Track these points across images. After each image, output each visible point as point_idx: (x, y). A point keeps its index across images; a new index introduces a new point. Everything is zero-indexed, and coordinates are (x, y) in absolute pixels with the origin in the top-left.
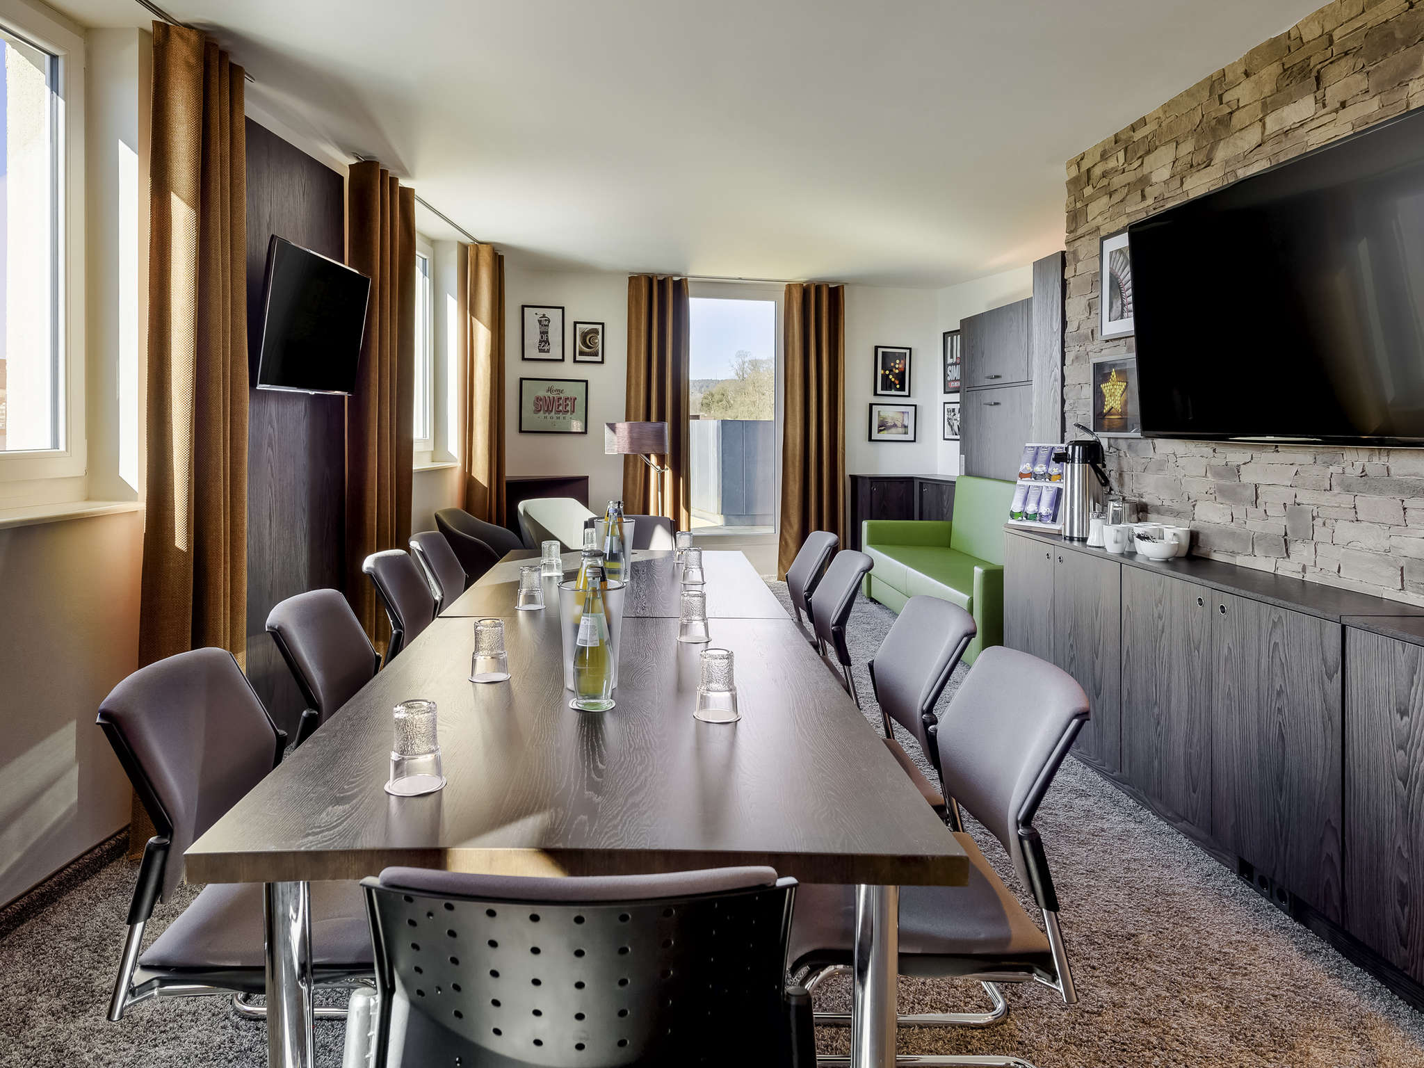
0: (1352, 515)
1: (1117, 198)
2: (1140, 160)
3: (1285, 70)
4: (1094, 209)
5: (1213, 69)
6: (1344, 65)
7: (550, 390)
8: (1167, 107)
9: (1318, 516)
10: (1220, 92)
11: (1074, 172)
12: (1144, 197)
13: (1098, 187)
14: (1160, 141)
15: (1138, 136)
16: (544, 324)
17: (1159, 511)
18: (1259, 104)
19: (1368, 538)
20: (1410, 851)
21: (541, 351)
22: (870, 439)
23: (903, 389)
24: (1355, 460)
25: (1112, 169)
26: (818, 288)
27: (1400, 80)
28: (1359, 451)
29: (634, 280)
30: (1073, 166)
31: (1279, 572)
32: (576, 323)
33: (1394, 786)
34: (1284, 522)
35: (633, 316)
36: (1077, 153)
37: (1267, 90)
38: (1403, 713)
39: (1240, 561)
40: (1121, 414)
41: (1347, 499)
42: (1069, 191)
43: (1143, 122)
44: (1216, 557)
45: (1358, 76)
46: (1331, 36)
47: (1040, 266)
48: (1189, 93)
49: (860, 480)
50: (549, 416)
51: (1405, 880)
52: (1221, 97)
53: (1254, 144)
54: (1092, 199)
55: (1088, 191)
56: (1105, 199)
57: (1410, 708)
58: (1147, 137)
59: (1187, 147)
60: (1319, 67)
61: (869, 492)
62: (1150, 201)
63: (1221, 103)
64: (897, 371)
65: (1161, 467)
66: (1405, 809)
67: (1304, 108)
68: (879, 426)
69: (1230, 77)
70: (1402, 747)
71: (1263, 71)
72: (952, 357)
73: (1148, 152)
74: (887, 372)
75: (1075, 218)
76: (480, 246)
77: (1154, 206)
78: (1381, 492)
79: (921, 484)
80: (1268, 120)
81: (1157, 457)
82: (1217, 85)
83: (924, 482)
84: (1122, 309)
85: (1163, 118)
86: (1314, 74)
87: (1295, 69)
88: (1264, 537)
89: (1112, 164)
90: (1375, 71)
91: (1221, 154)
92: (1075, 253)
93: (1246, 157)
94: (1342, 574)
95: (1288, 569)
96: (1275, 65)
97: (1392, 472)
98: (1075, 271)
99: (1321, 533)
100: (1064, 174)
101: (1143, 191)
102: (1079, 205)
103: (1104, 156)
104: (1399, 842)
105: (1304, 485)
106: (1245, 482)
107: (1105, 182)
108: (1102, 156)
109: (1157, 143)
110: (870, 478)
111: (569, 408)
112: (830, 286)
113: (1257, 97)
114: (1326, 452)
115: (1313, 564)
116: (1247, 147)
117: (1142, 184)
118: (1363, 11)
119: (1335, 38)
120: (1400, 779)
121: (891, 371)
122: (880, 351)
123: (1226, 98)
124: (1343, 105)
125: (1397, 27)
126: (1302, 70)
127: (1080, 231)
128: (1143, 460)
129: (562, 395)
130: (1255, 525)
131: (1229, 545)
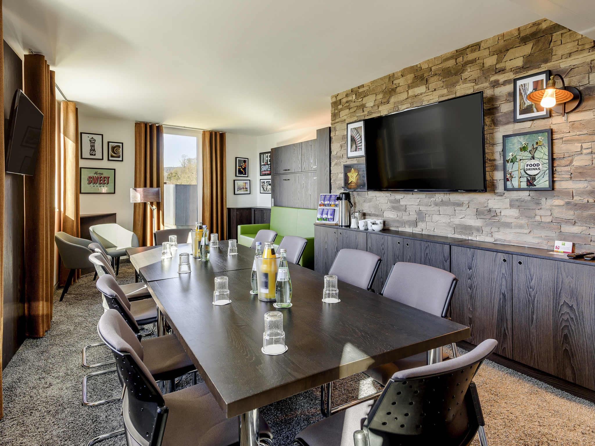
0: (438, 213)
1: (352, 110)
2: (362, 99)
3: (415, 77)
4: (342, 113)
5: (389, 72)
6: (436, 78)
7: (96, 173)
8: (373, 82)
9: (427, 214)
10: (392, 80)
11: (334, 100)
12: (363, 111)
13: (344, 106)
14: (370, 93)
15: (361, 90)
16: (92, 142)
17: (370, 215)
18: (407, 86)
19: (443, 220)
20: (473, 308)
21: (91, 155)
22: (234, 194)
23: (245, 174)
24: (439, 197)
25: (350, 100)
26: (216, 133)
27: (454, 85)
28: (441, 194)
29: (138, 125)
30: (334, 98)
31: (414, 232)
32: (109, 142)
33: (467, 290)
34: (416, 216)
35: (138, 141)
36: (336, 93)
37: (409, 82)
38: (470, 269)
39: (400, 229)
40: (356, 183)
41: (437, 208)
42: (332, 106)
43: (363, 86)
44: (392, 229)
45: (440, 82)
46: (431, 69)
47: (320, 132)
48: (381, 79)
49: (232, 210)
50: (95, 186)
51: (471, 317)
52: (393, 82)
53: (405, 98)
54: (342, 110)
55: (340, 107)
56: (348, 110)
57: (472, 267)
58: (364, 91)
59: (380, 96)
60: (427, 77)
61: (236, 215)
62: (366, 113)
63: (393, 84)
64: (243, 167)
65: (370, 201)
66: (471, 296)
67: (421, 89)
68: (238, 189)
69: (396, 76)
70: (470, 279)
71: (408, 76)
72: (263, 162)
73: (365, 96)
74: (240, 167)
75: (334, 116)
76: (69, 103)
77: (368, 114)
78: (447, 206)
79: (254, 210)
80: (409, 91)
81: (369, 197)
82: (391, 78)
83: (256, 209)
84: (356, 148)
85: (371, 85)
86: (425, 79)
87: (419, 76)
88: (408, 221)
89: (350, 98)
90: (445, 81)
91: (393, 100)
92: (335, 128)
93: (402, 102)
94: (435, 231)
95: (417, 230)
96: (412, 74)
97: (451, 200)
98: (335, 134)
99: (427, 219)
100: (329, 100)
101: (363, 109)
102: (336, 111)
103: (347, 96)
104: (469, 306)
105: (423, 204)
106: (402, 204)
107: (347, 104)
108: (346, 96)
109: (368, 94)
110: (237, 209)
111: (106, 182)
112: (220, 133)
113: (406, 83)
114: (429, 194)
115: (425, 228)
116: (402, 99)
117: (363, 107)
118: (442, 63)
119: (432, 69)
120: (469, 288)
121: (241, 167)
122: (238, 159)
123: (394, 82)
124: (435, 90)
125: (452, 69)
126: (421, 77)
127: (337, 121)
128: (364, 199)
129: (102, 176)
130: (405, 218)
131: (396, 224)
